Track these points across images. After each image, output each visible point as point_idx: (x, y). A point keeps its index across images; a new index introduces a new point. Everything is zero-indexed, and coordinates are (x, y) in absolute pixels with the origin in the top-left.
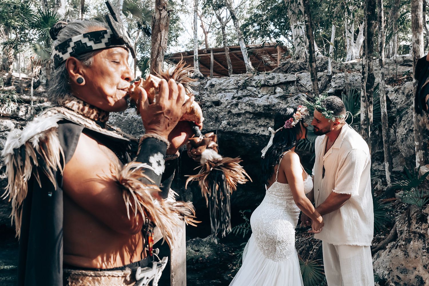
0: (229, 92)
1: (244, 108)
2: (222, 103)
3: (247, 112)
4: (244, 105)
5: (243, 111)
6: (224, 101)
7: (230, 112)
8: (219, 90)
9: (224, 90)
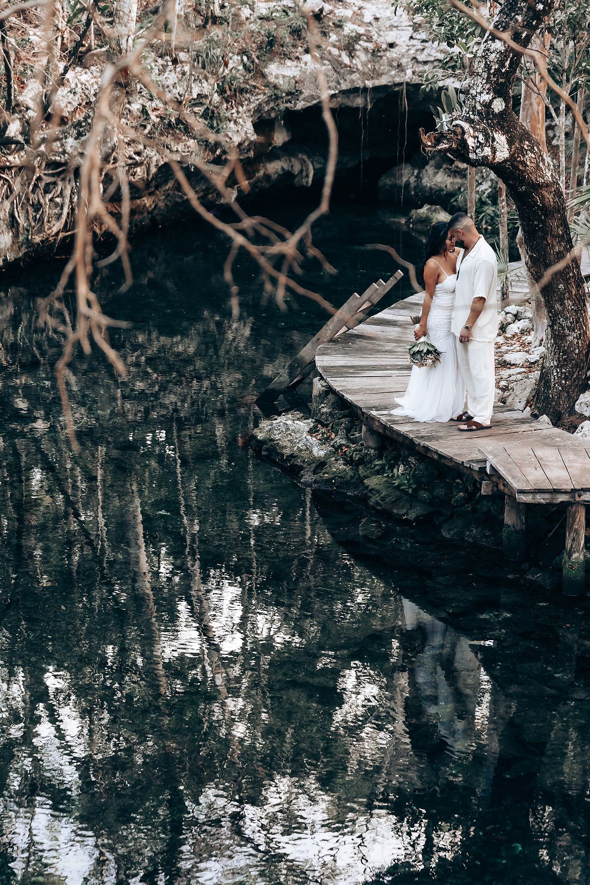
0: (403, 30)
1: (435, 55)
2: (397, 45)
3: (437, 60)
4: (434, 51)
5: (432, 59)
6: (402, 44)
7: (415, 58)
8: (390, 26)
9: (396, 27)
